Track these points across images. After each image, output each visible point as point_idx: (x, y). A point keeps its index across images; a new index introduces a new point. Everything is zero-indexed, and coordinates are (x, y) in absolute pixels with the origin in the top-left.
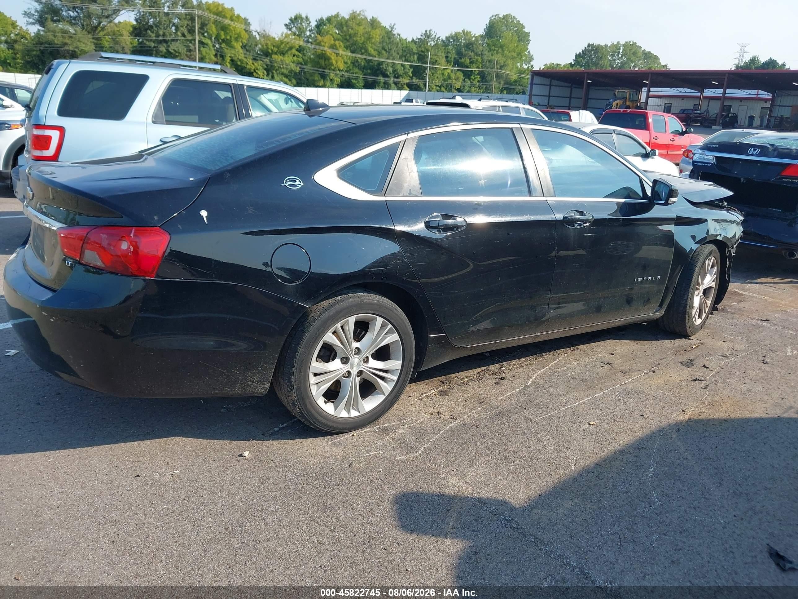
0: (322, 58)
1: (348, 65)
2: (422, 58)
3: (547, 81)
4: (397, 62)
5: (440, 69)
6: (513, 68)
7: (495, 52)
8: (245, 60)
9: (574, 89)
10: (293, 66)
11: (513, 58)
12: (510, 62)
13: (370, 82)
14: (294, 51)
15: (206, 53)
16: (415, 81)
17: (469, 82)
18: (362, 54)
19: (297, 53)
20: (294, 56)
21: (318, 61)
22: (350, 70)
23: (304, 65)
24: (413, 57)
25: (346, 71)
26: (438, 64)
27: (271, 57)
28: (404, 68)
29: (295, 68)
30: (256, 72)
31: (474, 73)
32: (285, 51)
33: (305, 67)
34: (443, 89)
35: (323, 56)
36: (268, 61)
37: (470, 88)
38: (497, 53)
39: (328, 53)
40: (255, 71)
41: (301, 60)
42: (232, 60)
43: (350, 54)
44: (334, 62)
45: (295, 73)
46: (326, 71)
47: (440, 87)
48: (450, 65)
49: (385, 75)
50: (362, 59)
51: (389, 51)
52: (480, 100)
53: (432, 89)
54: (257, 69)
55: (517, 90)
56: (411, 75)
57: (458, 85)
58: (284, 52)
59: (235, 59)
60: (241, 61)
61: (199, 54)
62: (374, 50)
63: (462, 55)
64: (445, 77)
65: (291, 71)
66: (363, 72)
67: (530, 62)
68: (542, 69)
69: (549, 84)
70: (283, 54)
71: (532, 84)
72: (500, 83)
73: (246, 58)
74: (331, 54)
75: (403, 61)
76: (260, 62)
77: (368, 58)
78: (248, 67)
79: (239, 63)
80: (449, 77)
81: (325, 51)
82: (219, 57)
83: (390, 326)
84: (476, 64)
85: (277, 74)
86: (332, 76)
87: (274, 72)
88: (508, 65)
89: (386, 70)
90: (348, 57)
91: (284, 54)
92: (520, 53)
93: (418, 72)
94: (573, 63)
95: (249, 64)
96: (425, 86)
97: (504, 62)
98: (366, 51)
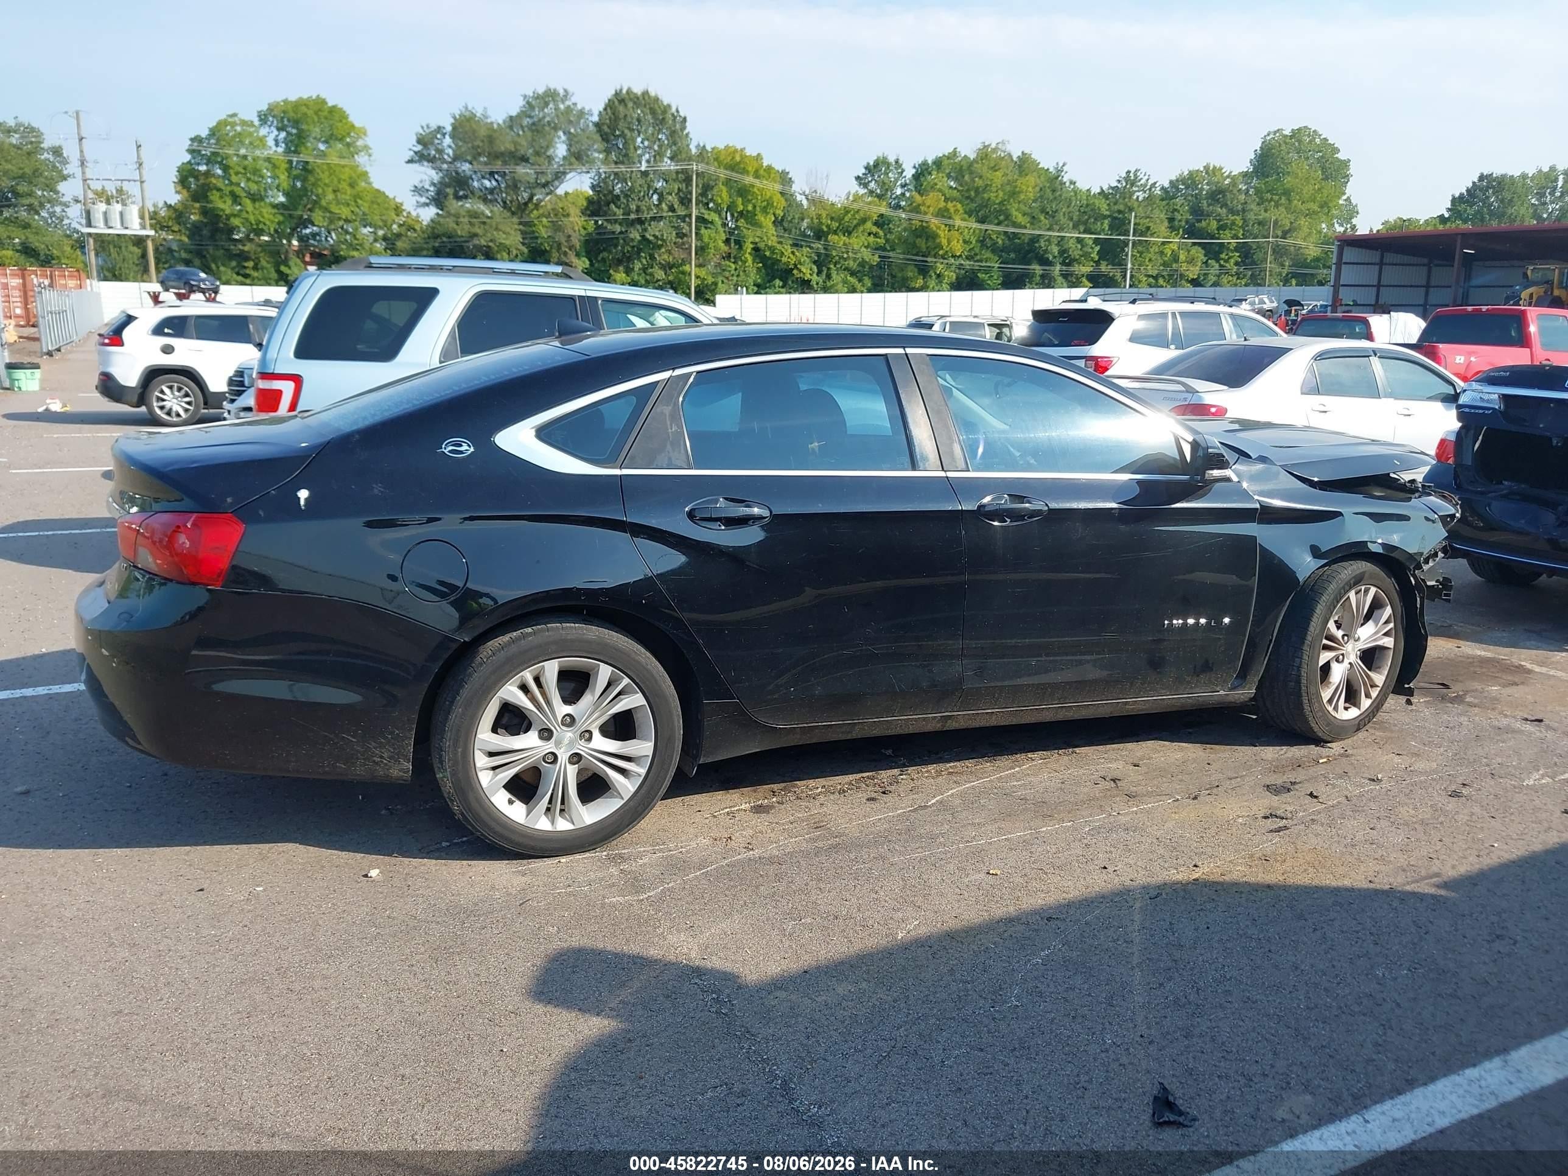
0: (920, 236)
1: (971, 246)
2: (1119, 224)
3: (1373, 256)
4: (1067, 235)
5: (1155, 243)
6: (1310, 234)
7: (1273, 203)
8: (779, 247)
9: (1434, 269)
10: (866, 255)
11: (1310, 214)
12: (1303, 222)
13: (1015, 275)
14: (869, 225)
15: (710, 238)
16: (1104, 268)
17: (1217, 266)
18: (999, 224)
19: (875, 229)
20: (869, 234)
21: (914, 242)
22: (976, 254)
23: (889, 251)
24: (1102, 224)
25: (968, 258)
26: (1152, 235)
27: (826, 240)
28: (1083, 246)
29: (870, 257)
30: (798, 268)
31: (1228, 249)
32: (853, 226)
33: (891, 254)
34: (1161, 281)
35: (924, 233)
36: (820, 246)
37: (1219, 276)
38: (1277, 206)
39: (932, 226)
40: (795, 265)
41: (881, 241)
42: (756, 249)
43: (975, 225)
44: (944, 242)
45: (871, 267)
46: (929, 259)
47: (1156, 278)
48: (1177, 235)
49: (1044, 262)
50: (999, 233)
51: (1051, 215)
52: (1134, 302)
53: (1140, 282)
54: (800, 263)
55: (1320, 278)
56: (1097, 258)
57: (1193, 272)
58: (851, 229)
59: (762, 245)
60: (772, 249)
61: (697, 239)
62: (1024, 215)
63: (1202, 214)
64: (1166, 259)
65: (863, 264)
66: (1000, 257)
67: (1351, 219)
68: (1375, 232)
69: (1377, 260)
70: (848, 232)
71: (1339, 263)
72: (1282, 265)
73: (780, 243)
74: (939, 228)
75: (1079, 233)
76: (806, 250)
77: (1011, 230)
78: (784, 259)
79: (768, 253)
80: (1175, 258)
81: (927, 222)
82: (733, 245)
83: (626, 681)
84: (1231, 229)
85: (837, 270)
86: (940, 267)
87: (832, 266)
88: (1300, 228)
89: (1046, 251)
90: (972, 231)
91: (850, 233)
92: (1326, 203)
93: (1111, 252)
94: (1447, 216)
95: (786, 254)
96: (1125, 277)
97: (1291, 223)
98: (1008, 217)
